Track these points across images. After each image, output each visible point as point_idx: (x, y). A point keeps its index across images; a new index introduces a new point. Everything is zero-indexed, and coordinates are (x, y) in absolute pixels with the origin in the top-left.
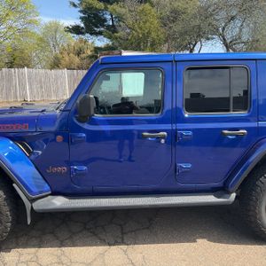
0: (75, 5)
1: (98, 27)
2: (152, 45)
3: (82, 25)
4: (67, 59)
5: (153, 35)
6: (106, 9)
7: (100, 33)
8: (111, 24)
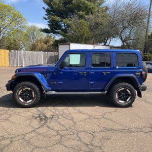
0: (46, 19)
1: (57, 30)
2: (85, 40)
3: (49, 29)
4: (40, 45)
5: (86, 35)
6: (62, 21)
7: (58, 33)
8: (64, 28)
